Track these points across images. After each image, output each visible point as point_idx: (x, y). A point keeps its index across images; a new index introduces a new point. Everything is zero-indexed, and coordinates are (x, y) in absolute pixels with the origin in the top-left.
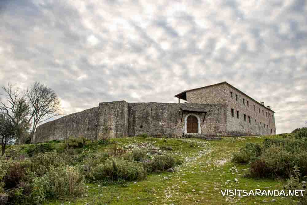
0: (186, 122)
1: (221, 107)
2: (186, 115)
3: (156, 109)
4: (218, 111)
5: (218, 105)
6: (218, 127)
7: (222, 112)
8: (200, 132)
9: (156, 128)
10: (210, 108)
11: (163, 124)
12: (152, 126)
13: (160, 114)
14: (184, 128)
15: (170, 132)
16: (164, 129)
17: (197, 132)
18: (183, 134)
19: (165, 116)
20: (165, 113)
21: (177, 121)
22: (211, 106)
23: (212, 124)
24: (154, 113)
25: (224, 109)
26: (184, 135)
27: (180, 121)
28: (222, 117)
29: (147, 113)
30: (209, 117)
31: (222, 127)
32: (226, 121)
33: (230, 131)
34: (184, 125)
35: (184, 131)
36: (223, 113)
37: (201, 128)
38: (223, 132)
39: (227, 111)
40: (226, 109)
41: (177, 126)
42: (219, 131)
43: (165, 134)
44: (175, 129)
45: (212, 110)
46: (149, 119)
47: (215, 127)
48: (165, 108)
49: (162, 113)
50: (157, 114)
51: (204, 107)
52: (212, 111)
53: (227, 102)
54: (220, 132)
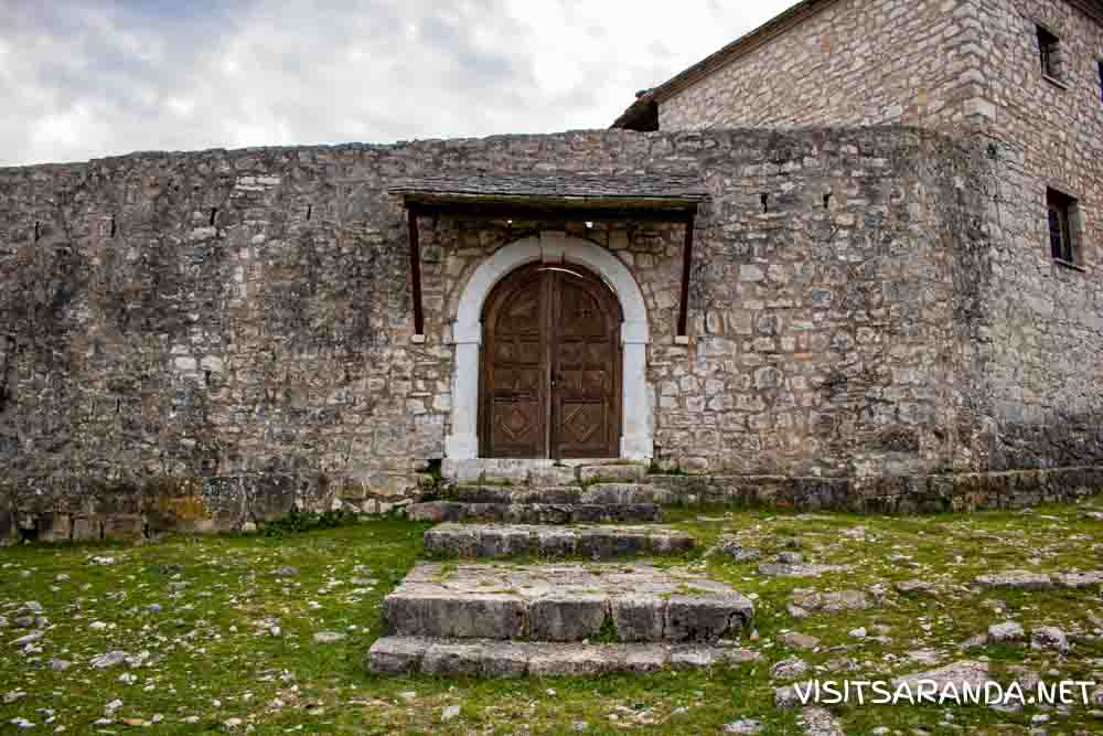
0: (467, 330)
1: (898, 151)
2: (470, 263)
3: (159, 221)
4: (873, 197)
5: (867, 140)
6: (870, 377)
7: (915, 209)
8: (637, 445)
9: (135, 416)
10: (766, 168)
11: (212, 363)
12: (98, 390)
13: (187, 267)
14: (440, 403)
15: (282, 450)
16: (218, 419)
17: (606, 441)
18: (435, 465)
19: (242, 282)
20: (245, 254)
21: (364, 333)
22: (779, 147)
23: (788, 343)
24: (132, 255)
25: (946, 185)
26: (439, 479)
27: (408, 322)
28: (917, 267)
29: (69, 262)
30: (750, 273)
31: (912, 376)
32: (971, 315)
33: (1027, 415)
34: (447, 368)
35: (447, 429)
36: (924, 214)
37: (658, 391)
38: (926, 440)
39: (991, 209)
40: (974, 182)
41: (368, 383)
42: (882, 419)
43: (227, 467)
44: (333, 416)
45: (787, 187)
46: (82, 317)
47: (833, 384)
48: (248, 199)
49: (215, 254)
50: (157, 266)
51: (694, 163)
52: (786, 200)
53: (987, 109)
54: (897, 441)
